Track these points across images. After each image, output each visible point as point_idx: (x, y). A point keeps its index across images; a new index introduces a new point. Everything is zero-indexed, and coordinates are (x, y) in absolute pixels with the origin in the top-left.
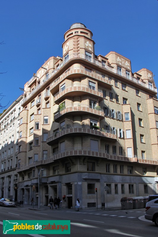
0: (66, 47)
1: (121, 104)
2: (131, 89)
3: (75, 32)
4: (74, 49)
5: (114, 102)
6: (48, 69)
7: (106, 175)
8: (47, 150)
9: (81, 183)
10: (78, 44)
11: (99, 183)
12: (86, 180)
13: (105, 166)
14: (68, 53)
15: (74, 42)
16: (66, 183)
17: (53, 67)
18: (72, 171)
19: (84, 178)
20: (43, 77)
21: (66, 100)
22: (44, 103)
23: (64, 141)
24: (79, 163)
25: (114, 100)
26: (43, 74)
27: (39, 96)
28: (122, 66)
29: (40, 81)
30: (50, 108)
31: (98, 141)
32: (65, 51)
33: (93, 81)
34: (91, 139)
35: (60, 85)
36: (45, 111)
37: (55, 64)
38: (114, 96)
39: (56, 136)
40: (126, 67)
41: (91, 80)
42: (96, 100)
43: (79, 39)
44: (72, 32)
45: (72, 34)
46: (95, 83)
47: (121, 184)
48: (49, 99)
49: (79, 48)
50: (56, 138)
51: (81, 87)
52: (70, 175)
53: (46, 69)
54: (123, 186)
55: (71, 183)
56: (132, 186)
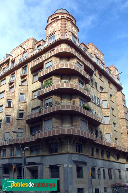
0: (52, 28)
1: (99, 91)
2: (105, 80)
3: (62, 16)
4: (61, 30)
5: (94, 88)
6: (26, 49)
7: (91, 159)
8: (23, 129)
9: (71, 165)
10: (66, 27)
11: (86, 166)
12: (75, 162)
13: (90, 149)
14: (54, 34)
15: (61, 24)
16: (49, 165)
17: (32, 48)
18: (59, 152)
19: (75, 160)
20: (20, 56)
21: (54, 77)
22: (18, 81)
23: (52, 119)
24: (69, 144)
25: (94, 86)
26: (19, 53)
27: (12, 75)
28: (99, 58)
29: (14, 60)
30: (28, 86)
31: (86, 122)
32: (51, 31)
33: (81, 63)
34: (81, 120)
35: (45, 63)
36: (22, 89)
37: (35, 45)
38: (94, 83)
39: (41, 113)
40: (102, 60)
41: (79, 62)
42: (84, 82)
43: (66, 22)
44: (57, 16)
45: (58, 17)
46: (82, 66)
47: (102, 168)
48: (27, 77)
49: (66, 31)
50: (40, 115)
51: (73, 66)
52: (56, 156)
53: (24, 49)
54: (104, 170)
55: (58, 165)
56: (111, 171)
